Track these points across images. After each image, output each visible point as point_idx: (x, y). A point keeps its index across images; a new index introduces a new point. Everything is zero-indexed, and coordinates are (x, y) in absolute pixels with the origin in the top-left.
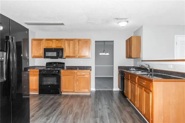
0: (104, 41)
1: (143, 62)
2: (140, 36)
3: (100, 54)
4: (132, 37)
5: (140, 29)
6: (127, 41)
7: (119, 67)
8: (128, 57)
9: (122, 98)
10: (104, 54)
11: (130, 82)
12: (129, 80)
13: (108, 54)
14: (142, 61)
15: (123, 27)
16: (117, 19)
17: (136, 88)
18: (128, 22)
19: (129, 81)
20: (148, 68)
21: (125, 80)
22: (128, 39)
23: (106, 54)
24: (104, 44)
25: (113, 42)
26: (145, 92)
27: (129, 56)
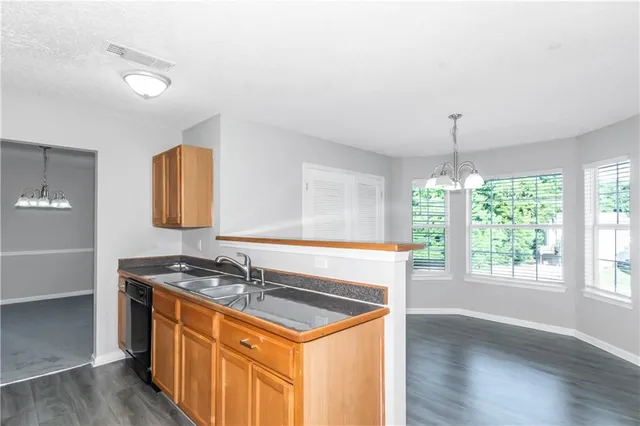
0: (46, 148)
1: (223, 243)
2: (211, 151)
3: (23, 203)
4: (180, 146)
5: (210, 123)
6: (157, 160)
7: (124, 265)
8: (164, 222)
9: (141, 398)
10: (44, 203)
11: (183, 332)
12: (176, 322)
13: (65, 204)
14: (218, 238)
15: (146, 97)
16: (122, 52)
17: (214, 361)
18: (169, 82)
19: (177, 327)
20: (246, 264)
21: (154, 322)
22: (161, 155)
23: (55, 205)
24: (46, 158)
25: (92, 155)
26: (258, 382)
27: (166, 218)
